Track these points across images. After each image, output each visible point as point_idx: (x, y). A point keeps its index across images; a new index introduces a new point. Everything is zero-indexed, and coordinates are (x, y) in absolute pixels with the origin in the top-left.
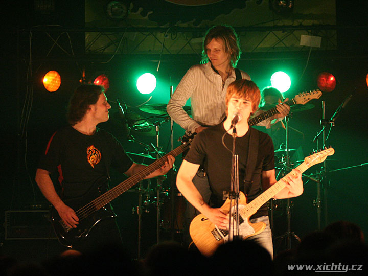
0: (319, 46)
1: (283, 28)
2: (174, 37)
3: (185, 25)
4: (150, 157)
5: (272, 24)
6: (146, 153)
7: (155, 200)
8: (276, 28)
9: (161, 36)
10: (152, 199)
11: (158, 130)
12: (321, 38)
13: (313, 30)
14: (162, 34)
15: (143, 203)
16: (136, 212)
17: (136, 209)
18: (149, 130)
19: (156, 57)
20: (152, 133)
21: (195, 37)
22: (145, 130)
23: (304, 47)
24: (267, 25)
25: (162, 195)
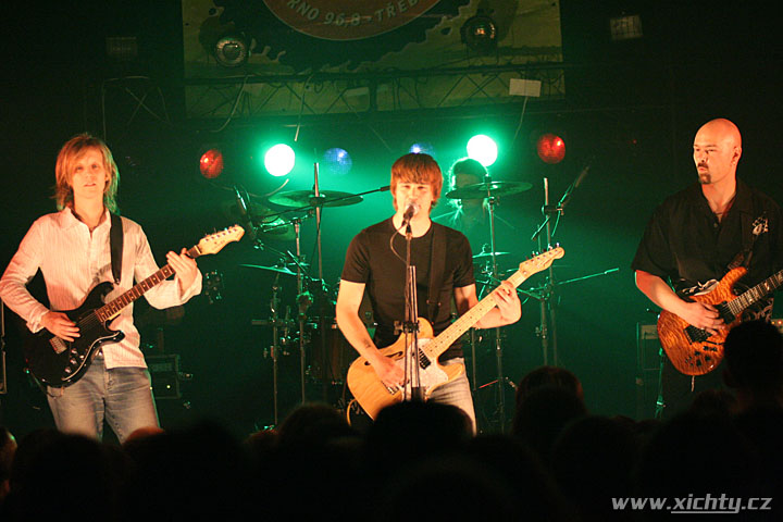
0: (538, 95)
1: (483, 70)
2: (318, 88)
3: (336, 69)
4: (288, 271)
5: (465, 64)
6: (281, 266)
7: (298, 336)
8: (472, 69)
9: (299, 87)
10: (293, 335)
11: (298, 230)
12: (540, 83)
13: (529, 72)
14: (302, 85)
15: (279, 342)
16: (269, 355)
17: (269, 350)
18: (284, 231)
19: (294, 119)
20: (289, 235)
21: (350, 87)
22: (279, 231)
23: (515, 96)
24: (459, 65)
25: (308, 329)
